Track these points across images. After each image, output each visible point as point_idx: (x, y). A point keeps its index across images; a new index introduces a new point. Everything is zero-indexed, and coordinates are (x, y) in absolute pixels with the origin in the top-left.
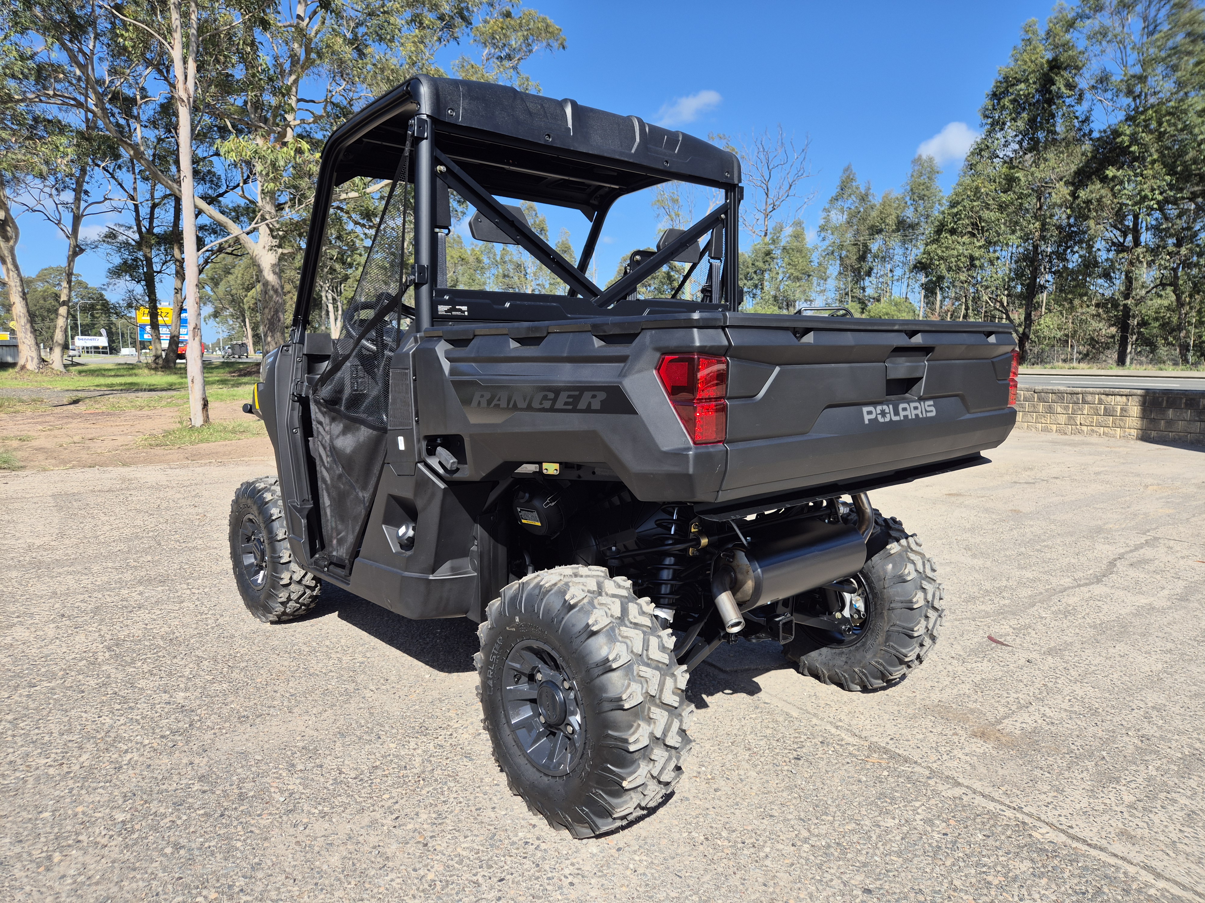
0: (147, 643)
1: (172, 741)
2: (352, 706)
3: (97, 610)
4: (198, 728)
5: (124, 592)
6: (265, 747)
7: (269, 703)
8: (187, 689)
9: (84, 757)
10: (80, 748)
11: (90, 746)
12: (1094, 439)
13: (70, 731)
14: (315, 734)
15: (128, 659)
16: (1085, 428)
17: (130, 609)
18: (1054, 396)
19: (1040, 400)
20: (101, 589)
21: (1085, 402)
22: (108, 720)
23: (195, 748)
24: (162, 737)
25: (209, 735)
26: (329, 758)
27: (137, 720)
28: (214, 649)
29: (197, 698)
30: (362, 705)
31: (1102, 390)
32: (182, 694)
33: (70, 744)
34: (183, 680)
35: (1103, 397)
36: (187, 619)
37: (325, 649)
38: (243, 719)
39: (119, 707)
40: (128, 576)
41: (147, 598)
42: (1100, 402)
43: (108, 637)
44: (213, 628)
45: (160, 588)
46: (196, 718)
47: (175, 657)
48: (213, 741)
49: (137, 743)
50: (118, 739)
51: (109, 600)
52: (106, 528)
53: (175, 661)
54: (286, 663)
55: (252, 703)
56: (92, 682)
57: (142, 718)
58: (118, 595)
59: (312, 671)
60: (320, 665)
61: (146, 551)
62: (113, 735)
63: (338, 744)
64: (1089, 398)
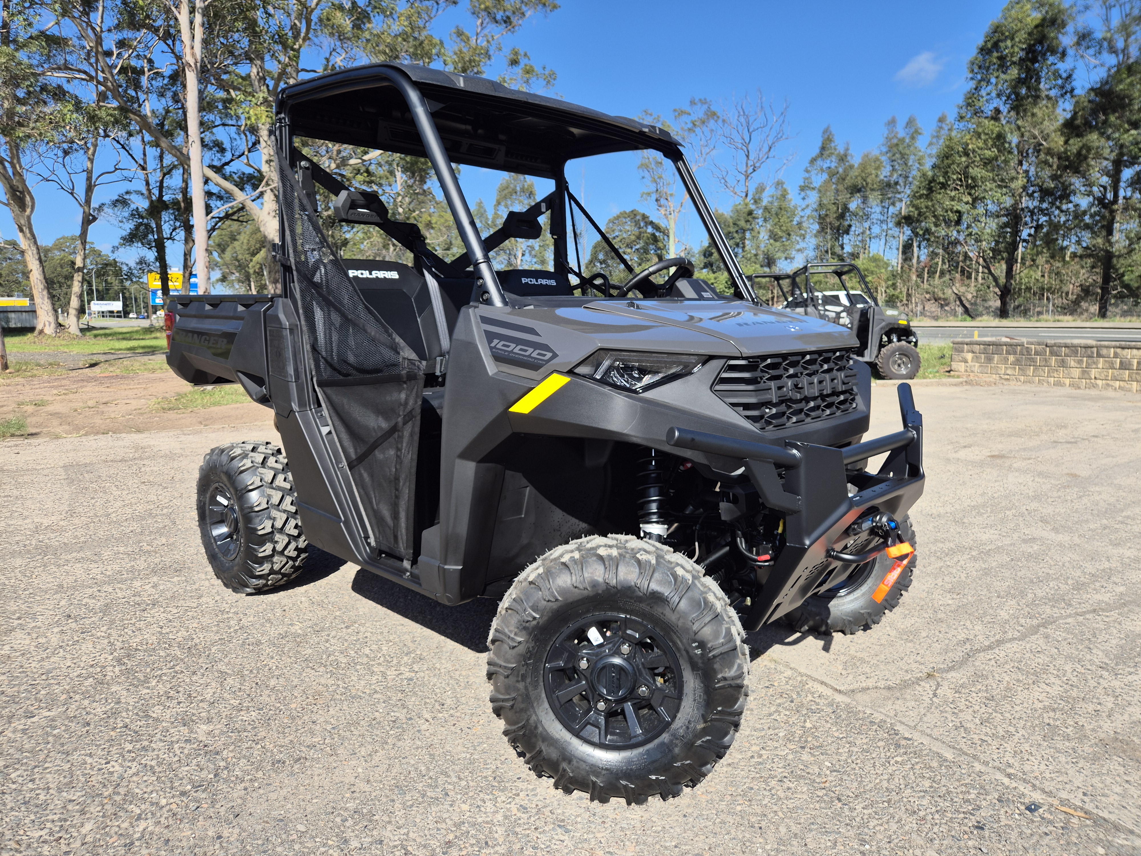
0: (162, 653)
1: (196, 800)
2: (406, 744)
3: (106, 609)
4: (226, 781)
5: (137, 584)
6: (309, 810)
7: (309, 741)
8: (209, 720)
9: (88, 826)
10: (83, 812)
11: (94, 809)
12: (1110, 393)
13: (70, 786)
14: (367, 788)
15: (141, 676)
16: (1099, 382)
17: (143, 606)
18: (1067, 350)
19: (1052, 353)
20: (111, 581)
21: (1099, 355)
22: (117, 768)
23: (222, 811)
24: (183, 794)
25: (238, 791)
26: (389, 827)
27: (152, 767)
28: (238, 661)
29: (222, 733)
30: (419, 743)
31: (1118, 344)
32: (204, 727)
33: (70, 807)
34: (205, 705)
35: (1119, 350)
36: (206, 620)
37: (365, 660)
38: (277, 764)
39: (129, 747)
40: (141, 564)
41: (163, 591)
42: (1116, 355)
43: (119, 645)
44: (236, 631)
45: (176, 579)
46: (222, 764)
47: (194, 673)
48: (244, 800)
49: (152, 804)
50: (130, 797)
51: (120, 595)
52: (119, 504)
53: (194, 678)
54: (323, 681)
55: (287, 741)
56: (99, 710)
57: (160, 764)
58: (130, 588)
59: (354, 692)
60: (363, 683)
61: (160, 532)
62: (122, 791)
63: (397, 805)
64: (1104, 352)
